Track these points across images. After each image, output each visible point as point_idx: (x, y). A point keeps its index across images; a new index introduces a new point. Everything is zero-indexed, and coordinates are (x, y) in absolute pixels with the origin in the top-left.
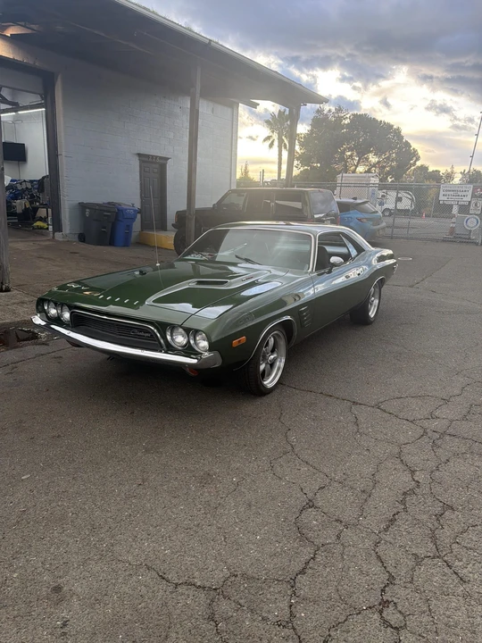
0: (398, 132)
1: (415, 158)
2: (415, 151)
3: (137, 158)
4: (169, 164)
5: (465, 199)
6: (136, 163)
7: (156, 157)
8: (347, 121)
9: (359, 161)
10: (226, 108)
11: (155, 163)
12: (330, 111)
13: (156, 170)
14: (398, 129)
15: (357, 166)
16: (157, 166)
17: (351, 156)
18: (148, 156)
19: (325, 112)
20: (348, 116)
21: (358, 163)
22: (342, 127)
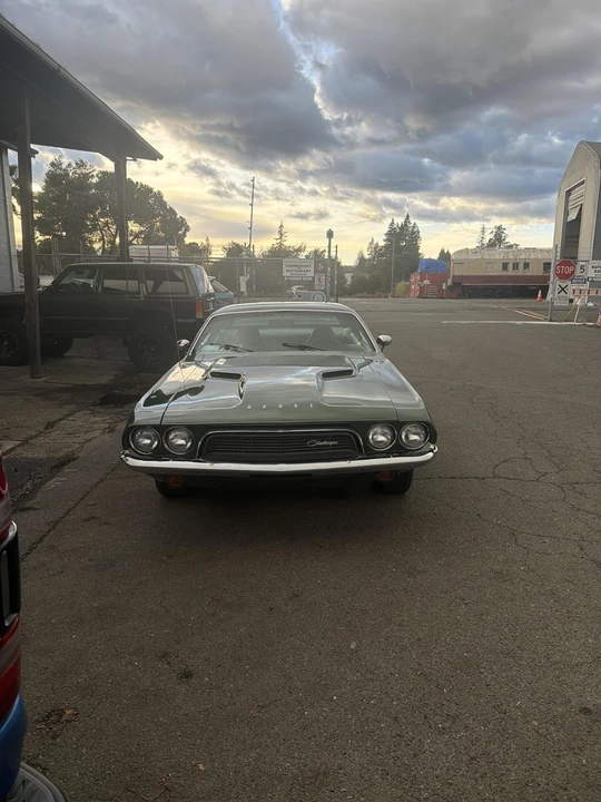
0: (159, 196)
1: (183, 229)
2: (183, 220)
5: (308, 274)
8: (95, 180)
12: (69, 165)
14: (159, 193)
17: (106, 224)
19: (64, 166)
20: (95, 173)
22: (90, 186)
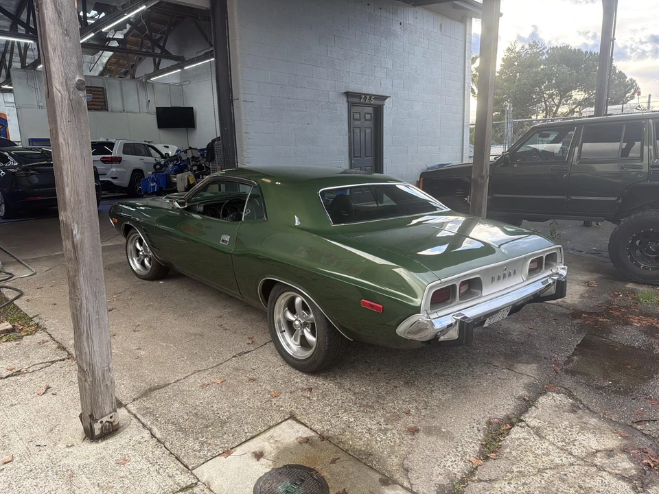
1: (633, 90)
2: (633, 81)
3: (345, 99)
4: (388, 107)
6: (342, 107)
7: (371, 96)
8: (544, 57)
9: (560, 100)
10: (457, 23)
11: (369, 105)
12: (522, 48)
13: (368, 117)
15: (558, 107)
16: (370, 110)
18: (358, 95)
19: (517, 50)
20: (545, 51)
21: (560, 103)
22: (539, 64)
